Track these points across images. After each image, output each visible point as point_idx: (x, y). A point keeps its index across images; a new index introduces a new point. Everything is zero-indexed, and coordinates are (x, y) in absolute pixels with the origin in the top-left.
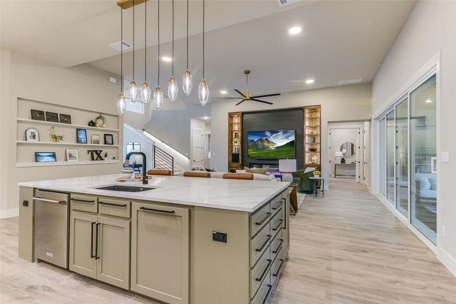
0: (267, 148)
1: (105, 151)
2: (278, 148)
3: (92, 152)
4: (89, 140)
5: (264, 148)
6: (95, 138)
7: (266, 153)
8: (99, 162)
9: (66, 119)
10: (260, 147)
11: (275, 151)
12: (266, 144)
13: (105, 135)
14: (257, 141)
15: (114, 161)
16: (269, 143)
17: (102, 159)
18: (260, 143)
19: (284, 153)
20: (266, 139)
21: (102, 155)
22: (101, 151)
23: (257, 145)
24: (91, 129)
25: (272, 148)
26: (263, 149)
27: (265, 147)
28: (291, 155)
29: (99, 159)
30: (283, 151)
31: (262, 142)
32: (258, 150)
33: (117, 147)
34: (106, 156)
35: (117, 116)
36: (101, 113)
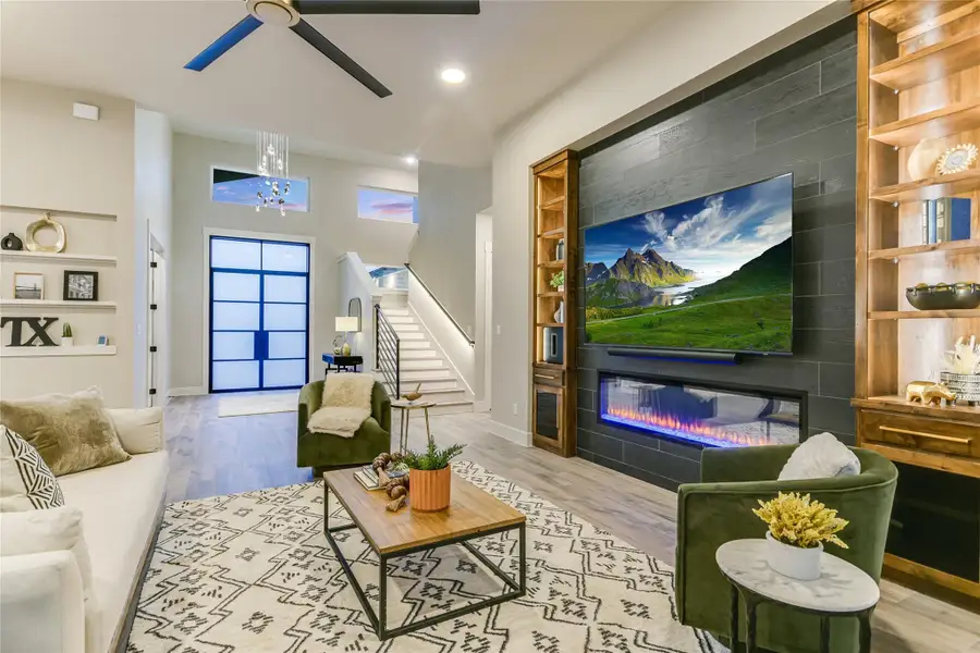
0: (651, 298)
1: (65, 318)
2: (701, 293)
3: (17, 322)
5: (644, 298)
6: (28, 282)
7: (650, 326)
8: (38, 349)
10: (627, 295)
11: (689, 314)
12: (648, 278)
13: (67, 274)
14: (614, 268)
15: (103, 349)
16: (660, 272)
17: (48, 342)
18: (624, 276)
19: (727, 323)
20: (650, 255)
21: (54, 331)
22: (50, 321)
23: (613, 287)
24: (15, 258)
25: (674, 294)
26: (637, 303)
27: (646, 294)
28: (767, 333)
29: (38, 341)
30: (724, 311)
31: (631, 269)
32: (617, 309)
33: (112, 309)
34: (68, 333)
35: (114, 217)
36: (50, 213)
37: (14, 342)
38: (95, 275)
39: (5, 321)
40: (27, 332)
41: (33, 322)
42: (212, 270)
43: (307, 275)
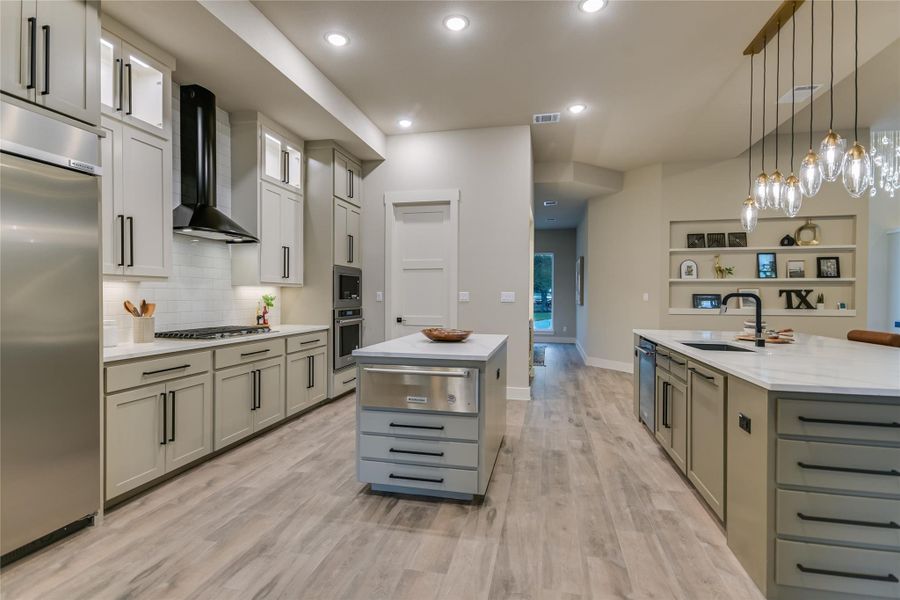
1: (817, 290)
3: (789, 293)
4: (781, 272)
6: (795, 266)
8: (804, 312)
9: (738, 241)
13: (818, 259)
15: (843, 312)
17: (810, 307)
21: (812, 299)
24: (787, 251)
29: (803, 306)
33: (850, 283)
34: (821, 300)
37: (789, 306)
38: (837, 259)
39: (781, 292)
40: (795, 301)
41: (798, 293)
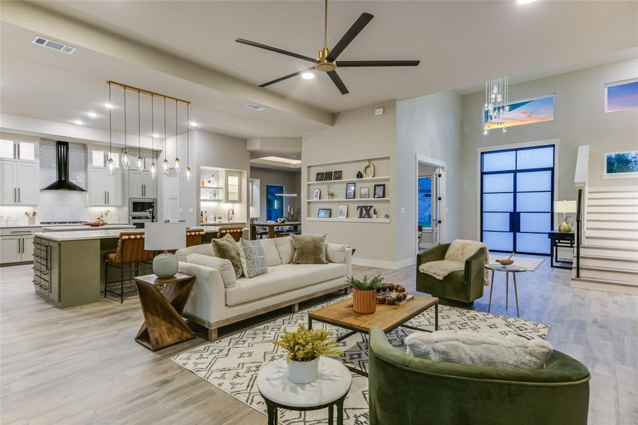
1: (375, 206)
3: (361, 208)
4: (358, 195)
6: (364, 191)
8: (367, 219)
9: (338, 175)
13: (375, 186)
15: (387, 220)
17: (369, 216)
21: (371, 212)
22: (371, 207)
24: (360, 182)
29: (367, 216)
33: (389, 201)
34: (375, 213)
35: (388, 158)
36: (370, 160)
37: (361, 216)
38: (384, 185)
39: (358, 207)
40: (364, 212)
41: (366, 207)
42: (483, 174)
43: (552, 169)
